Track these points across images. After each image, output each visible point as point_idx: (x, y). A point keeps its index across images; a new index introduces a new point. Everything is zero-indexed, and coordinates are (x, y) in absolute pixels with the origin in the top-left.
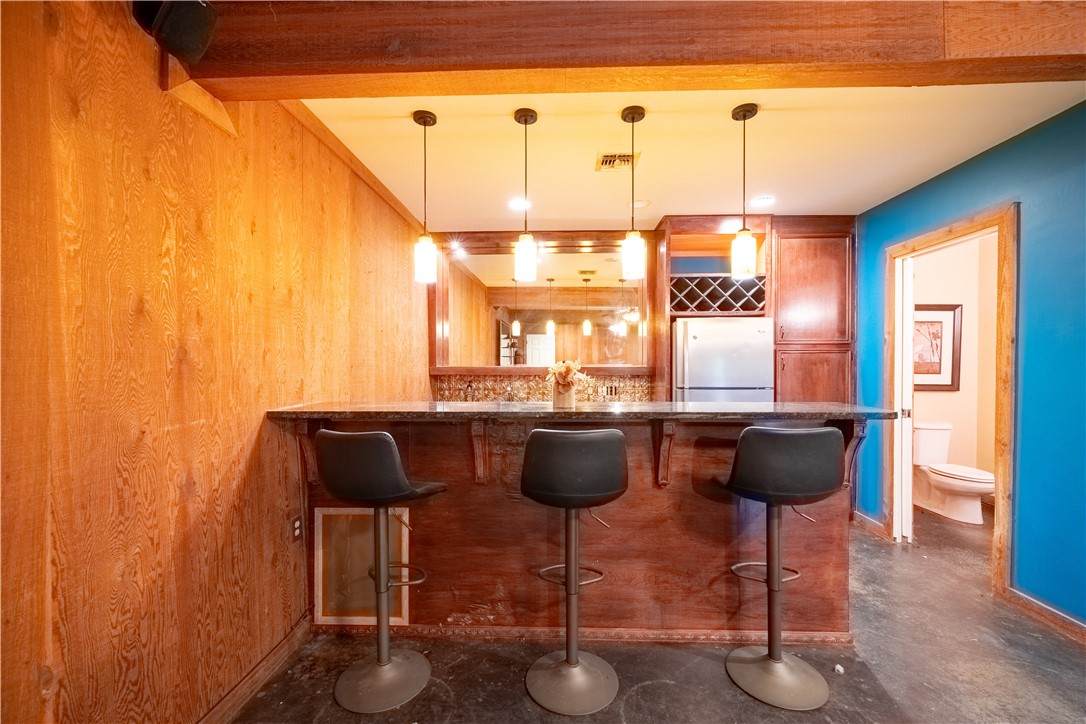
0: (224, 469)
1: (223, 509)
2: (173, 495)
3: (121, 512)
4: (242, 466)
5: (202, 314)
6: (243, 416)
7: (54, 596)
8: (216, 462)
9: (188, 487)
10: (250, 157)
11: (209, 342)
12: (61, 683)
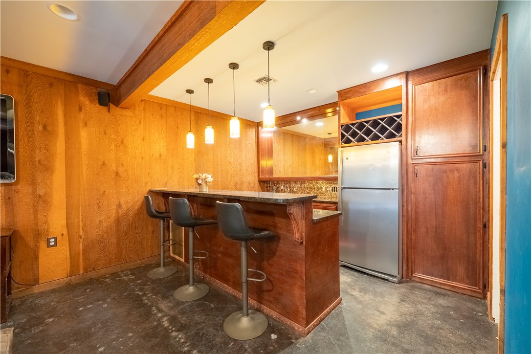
0: (132, 203)
1: (131, 214)
2: (114, 207)
3: (99, 208)
4: (139, 203)
5: (124, 164)
6: (140, 190)
7: (82, 221)
8: (129, 201)
9: (119, 206)
10: (142, 121)
11: (126, 171)
12: (84, 239)
